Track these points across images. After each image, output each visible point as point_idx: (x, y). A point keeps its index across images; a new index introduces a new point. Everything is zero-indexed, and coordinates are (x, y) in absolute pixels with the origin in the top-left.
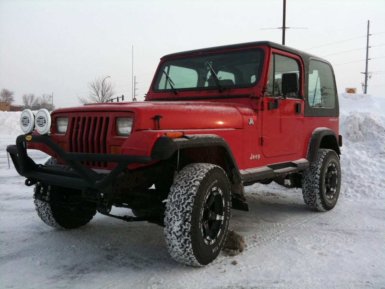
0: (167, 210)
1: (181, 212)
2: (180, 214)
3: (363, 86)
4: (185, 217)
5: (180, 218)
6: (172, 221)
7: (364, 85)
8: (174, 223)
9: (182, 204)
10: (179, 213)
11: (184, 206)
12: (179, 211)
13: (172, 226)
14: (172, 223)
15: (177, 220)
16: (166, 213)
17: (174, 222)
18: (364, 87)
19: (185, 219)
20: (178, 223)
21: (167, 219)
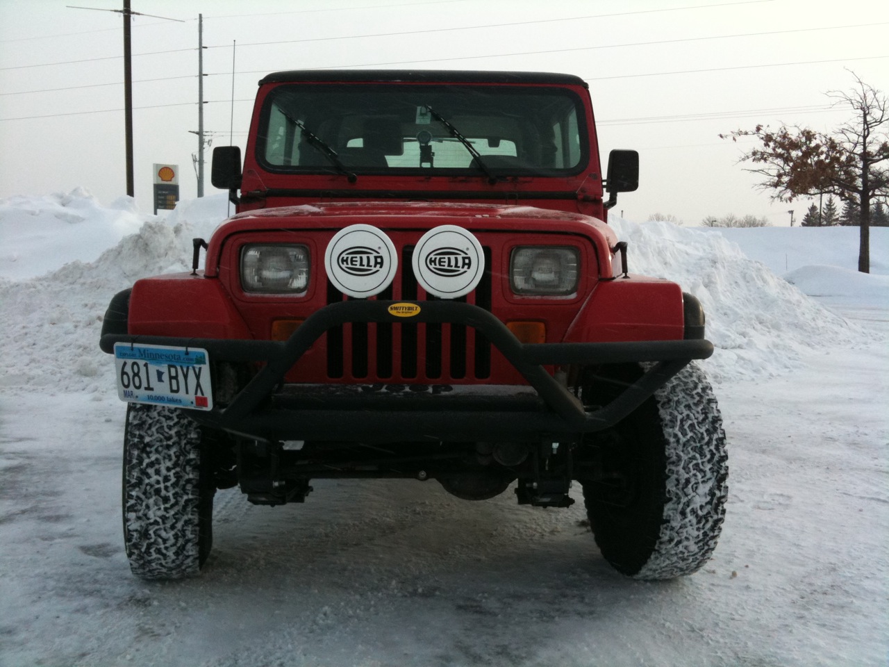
0: (673, 463)
1: (709, 461)
2: (708, 467)
3: (195, 161)
4: (718, 472)
5: (709, 475)
6: (690, 486)
7: (198, 159)
8: (696, 488)
9: (708, 444)
10: (706, 464)
11: (712, 448)
12: (705, 460)
13: (690, 497)
14: (689, 490)
15: (703, 482)
16: (670, 470)
17: (695, 486)
18: (197, 163)
19: (719, 475)
20: (704, 489)
21: (676, 482)
